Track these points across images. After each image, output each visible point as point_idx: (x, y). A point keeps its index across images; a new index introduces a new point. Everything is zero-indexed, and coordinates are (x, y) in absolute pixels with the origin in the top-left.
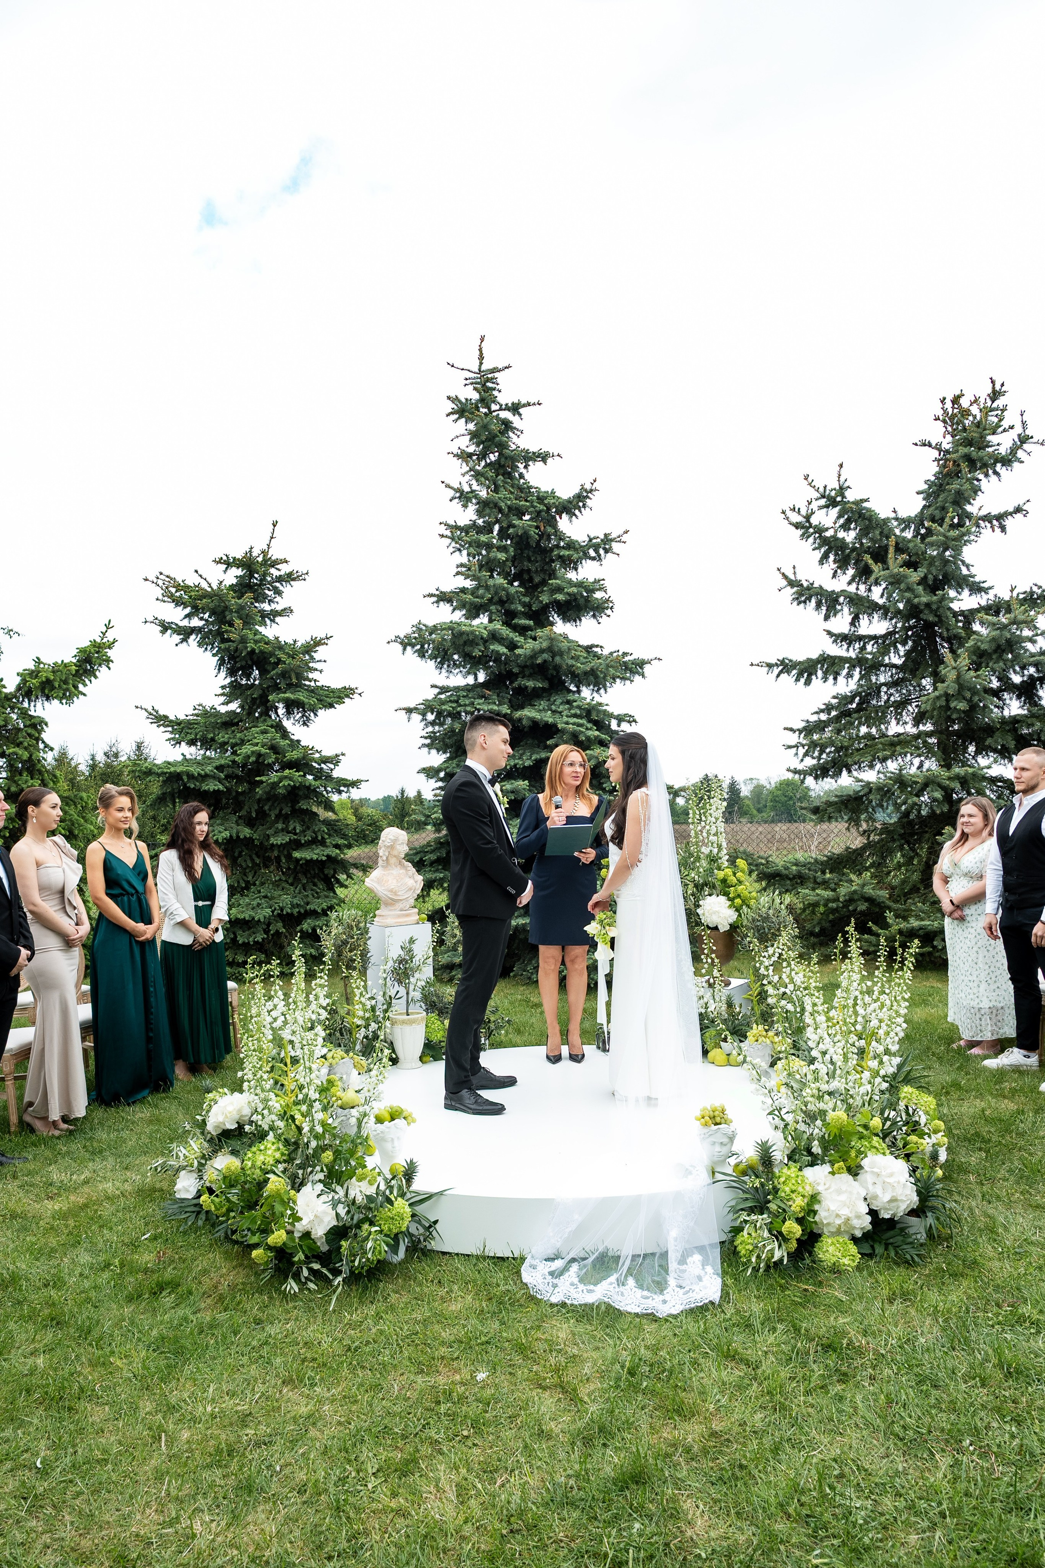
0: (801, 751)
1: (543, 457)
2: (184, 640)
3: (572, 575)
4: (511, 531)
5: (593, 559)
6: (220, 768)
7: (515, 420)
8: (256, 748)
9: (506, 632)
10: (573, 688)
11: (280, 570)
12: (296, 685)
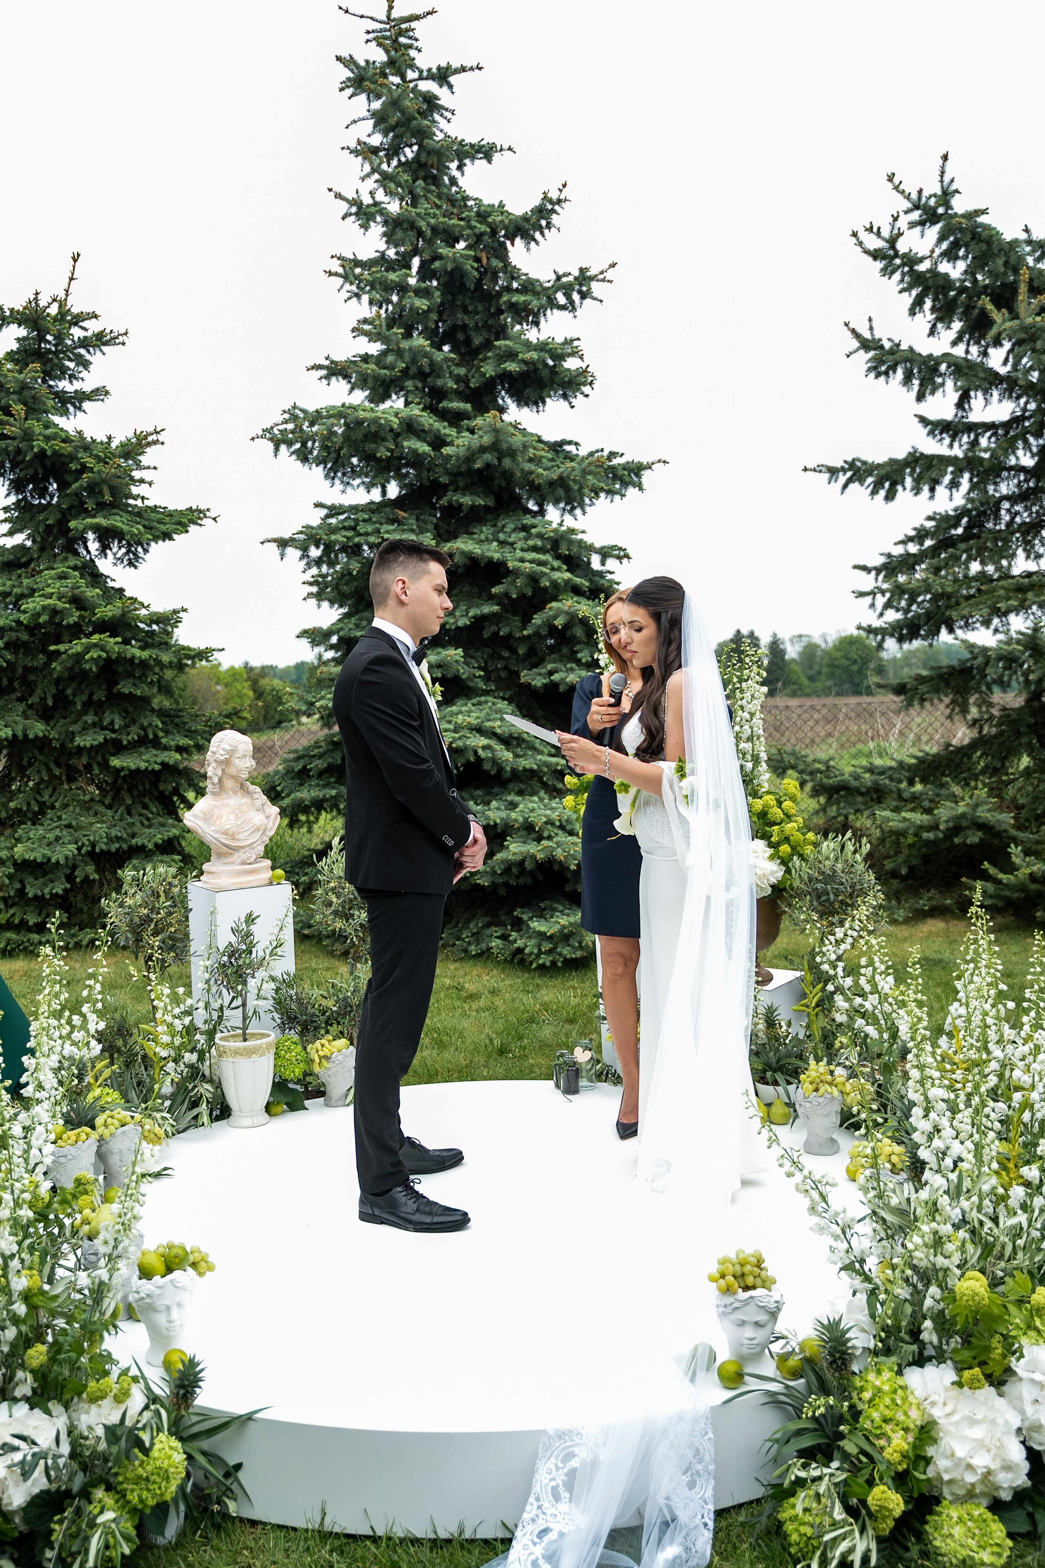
0: (881, 600)
1: (487, 152)
3: (532, 335)
4: (437, 264)
5: (563, 308)
7: (443, 95)
8: (49, 601)
9: (428, 420)
10: (532, 506)
11: (86, 329)
12: (112, 505)
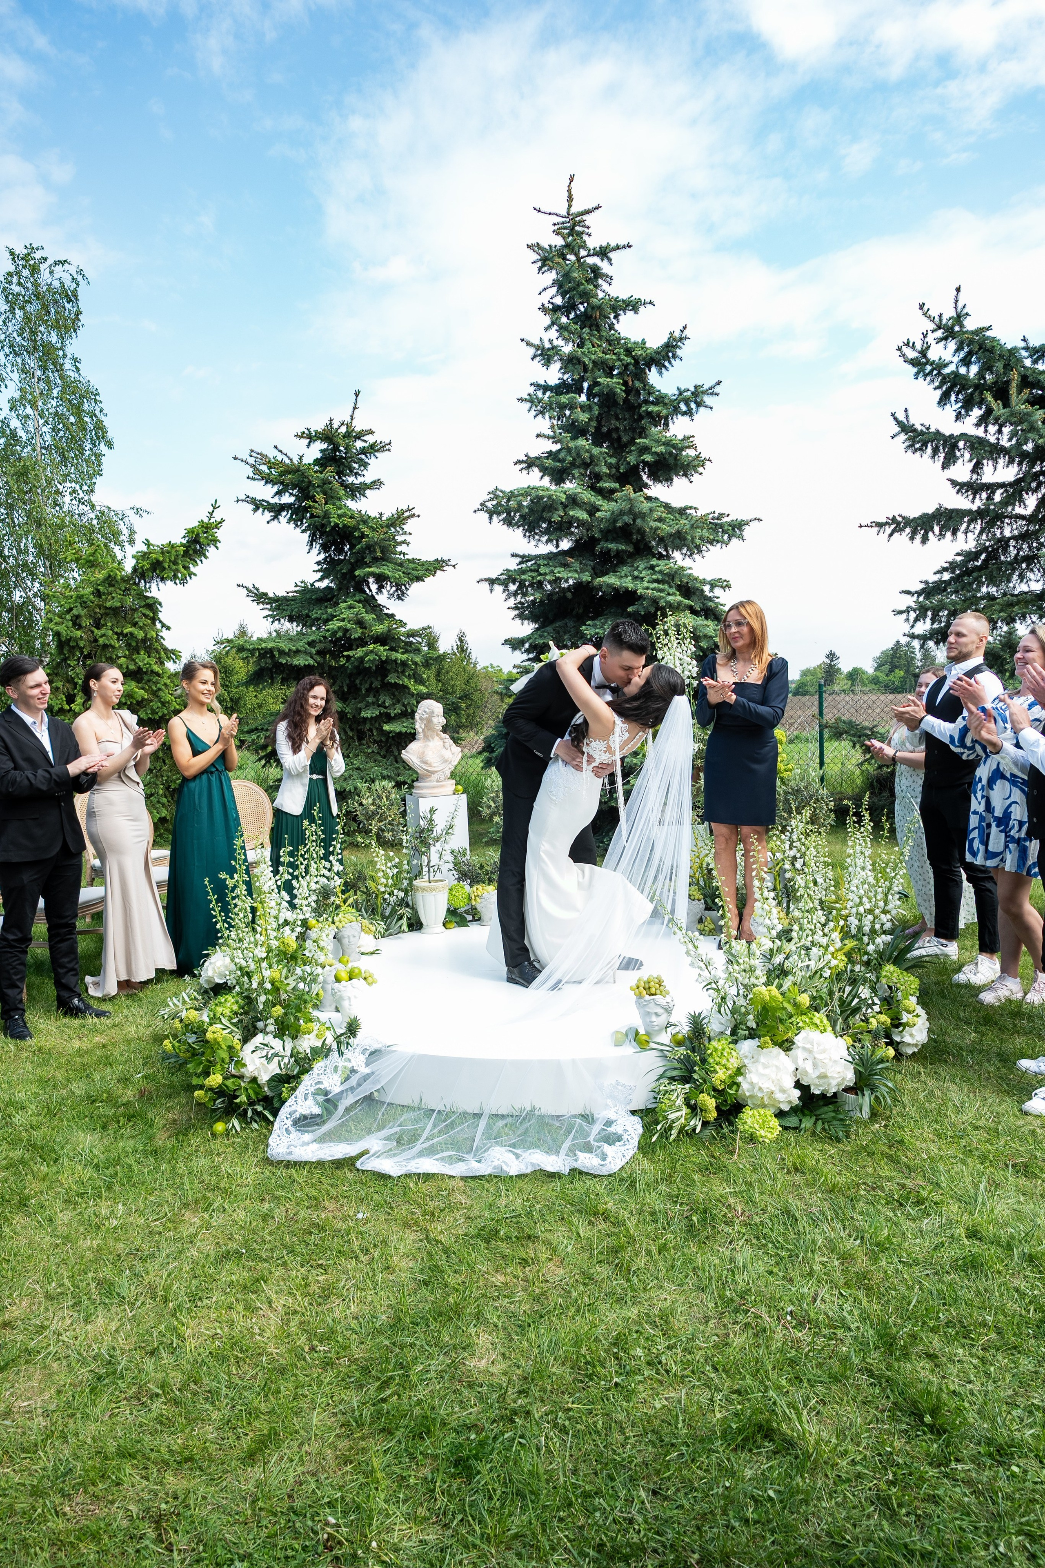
0: (913, 615)
1: (633, 305)
2: (275, 517)
4: (597, 389)
5: (684, 414)
6: (311, 644)
7: (605, 266)
8: (342, 624)
9: (587, 496)
10: (661, 552)
11: (366, 441)
12: (383, 559)
